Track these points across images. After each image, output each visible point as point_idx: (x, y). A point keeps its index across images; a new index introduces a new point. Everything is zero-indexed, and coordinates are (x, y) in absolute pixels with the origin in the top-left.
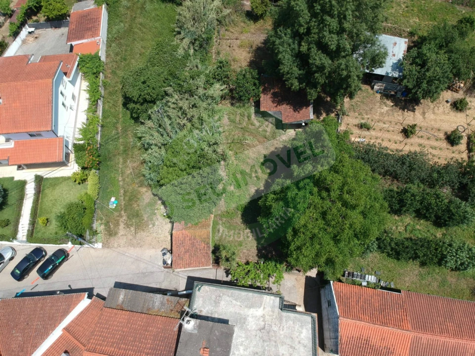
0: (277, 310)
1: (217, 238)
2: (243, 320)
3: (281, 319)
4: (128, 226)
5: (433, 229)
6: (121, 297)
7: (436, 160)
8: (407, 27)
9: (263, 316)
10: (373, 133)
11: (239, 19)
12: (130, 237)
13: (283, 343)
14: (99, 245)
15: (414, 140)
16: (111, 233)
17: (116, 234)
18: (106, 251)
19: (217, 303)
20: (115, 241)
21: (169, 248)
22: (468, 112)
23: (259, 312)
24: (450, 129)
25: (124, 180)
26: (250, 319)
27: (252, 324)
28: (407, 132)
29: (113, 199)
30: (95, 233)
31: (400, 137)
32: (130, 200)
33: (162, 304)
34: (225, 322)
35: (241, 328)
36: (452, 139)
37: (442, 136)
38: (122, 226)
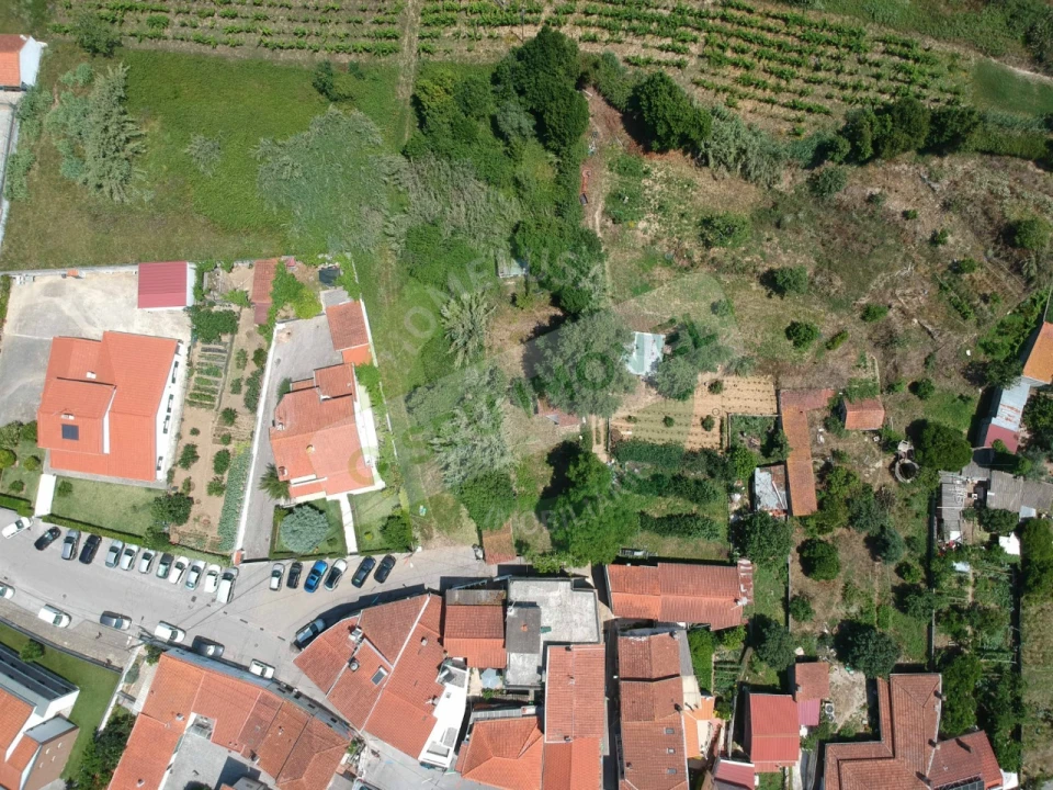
0: (569, 590)
1: (517, 535)
2: (546, 601)
3: (572, 596)
4: (439, 529)
5: (689, 504)
6: (457, 596)
7: (692, 445)
8: (668, 314)
9: (560, 596)
10: (639, 425)
11: (506, 307)
12: (443, 538)
13: (575, 613)
14: (419, 549)
15: (674, 428)
16: (428, 537)
17: (431, 537)
18: (426, 552)
19: (526, 591)
20: (432, 544)
21: (478, 543)
22: (724, 393)
23: (557, 594)
24: (704, 413)
25: (426, 487)
26: (551, 600)
27: (552, 603)
28: (668, 421)
29: (421, 507)
30: (415, 540)
31: (662, 426)
32: (437, 506)
33: (487, 596)
34: (533, 605)
35: (545, 606)
36: (706, 424)
37: (698, 421)
38: (435, 531)
